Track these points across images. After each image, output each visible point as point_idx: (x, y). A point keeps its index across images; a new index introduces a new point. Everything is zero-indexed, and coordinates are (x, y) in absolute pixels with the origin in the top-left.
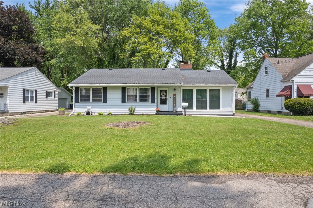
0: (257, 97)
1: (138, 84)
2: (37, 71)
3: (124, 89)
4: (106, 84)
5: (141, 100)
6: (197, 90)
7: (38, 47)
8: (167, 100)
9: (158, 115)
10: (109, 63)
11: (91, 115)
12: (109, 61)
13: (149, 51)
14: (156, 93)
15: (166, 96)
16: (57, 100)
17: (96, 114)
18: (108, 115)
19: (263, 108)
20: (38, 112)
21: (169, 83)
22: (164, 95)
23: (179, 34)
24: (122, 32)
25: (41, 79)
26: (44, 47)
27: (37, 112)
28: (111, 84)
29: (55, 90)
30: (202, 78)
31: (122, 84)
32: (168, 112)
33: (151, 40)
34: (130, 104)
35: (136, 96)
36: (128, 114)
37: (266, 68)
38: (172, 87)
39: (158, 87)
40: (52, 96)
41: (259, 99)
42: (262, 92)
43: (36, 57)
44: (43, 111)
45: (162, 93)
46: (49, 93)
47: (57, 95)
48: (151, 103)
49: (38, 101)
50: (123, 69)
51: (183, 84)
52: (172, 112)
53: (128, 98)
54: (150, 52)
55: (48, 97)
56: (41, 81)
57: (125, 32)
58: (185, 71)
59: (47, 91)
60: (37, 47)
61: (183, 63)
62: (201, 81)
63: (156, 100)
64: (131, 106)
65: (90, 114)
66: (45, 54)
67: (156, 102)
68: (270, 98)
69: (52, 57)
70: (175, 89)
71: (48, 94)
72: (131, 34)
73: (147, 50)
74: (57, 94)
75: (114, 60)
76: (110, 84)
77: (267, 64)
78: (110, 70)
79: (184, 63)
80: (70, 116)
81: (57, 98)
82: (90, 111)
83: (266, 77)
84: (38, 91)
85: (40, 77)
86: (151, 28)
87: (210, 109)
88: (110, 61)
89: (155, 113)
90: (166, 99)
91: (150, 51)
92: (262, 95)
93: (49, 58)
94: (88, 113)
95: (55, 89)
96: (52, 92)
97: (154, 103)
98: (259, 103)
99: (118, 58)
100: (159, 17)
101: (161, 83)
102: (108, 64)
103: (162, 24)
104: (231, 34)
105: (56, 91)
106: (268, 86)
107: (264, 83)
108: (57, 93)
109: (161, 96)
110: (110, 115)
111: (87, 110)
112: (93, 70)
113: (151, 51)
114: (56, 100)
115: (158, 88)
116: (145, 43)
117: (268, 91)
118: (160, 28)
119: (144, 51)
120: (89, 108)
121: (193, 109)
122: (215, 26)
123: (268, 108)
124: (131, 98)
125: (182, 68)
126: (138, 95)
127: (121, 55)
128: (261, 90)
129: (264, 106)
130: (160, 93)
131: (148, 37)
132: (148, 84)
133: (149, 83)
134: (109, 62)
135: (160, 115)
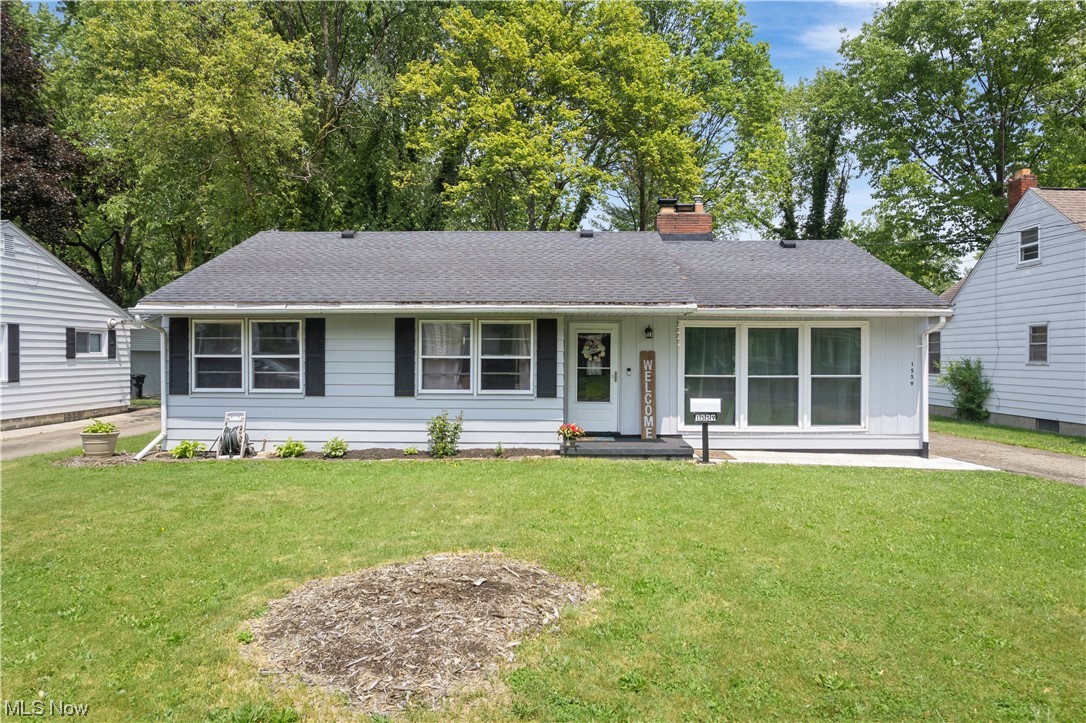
0: (973, 359)
1: (477, 303)
2: (16, 241)
3: (405, 329)
4: (316, 302)
5: (487, 383)
6: (752, 332)
7: (48, 140)
8: (612, 380)
9: (571, 456)
10: (348, 211)
11: (248, 453)
12: (350, 202)
13: (516, 159)
14: (560, 347)
15: (606, 361)
16: (123, 365)
17: (271, 449)
18: (328, 456)
19: (1012, 404)
20: (24, 422)
21: (627, 299)
22: (597, 354)
23: (639, 91)
24: (402, 79)
25: (42, 277)
26: (75, 142)
27: (17, 424)
28: (342, 307)
29: (113, 322)
30: (768, 275)
31: (397, 303)
32: (617, 436)
33: (524, 111)
34: (433, 402)
35: (465, 365)
36: (425, 448)
37: (1030, 235)
38: (634, 316)
39: (570, 318)
40: (99, 350)
41: (985, 366)
42: (1000, 336)
43: (33, 183)
44: (54, 419)
45: (586, 348)
46: (84, 336)
47: (125, 346)
48: (540, 395)
49: (22, 376)
50: (407, 235)
51: (695, 306)
52: (637, 438)
53: (427, 371)
54: (524, 162)
55: (78, 355)
56: (41, 284)
57: (417, 79)
58: (685, 244)
59: (70, 331)
60: (46, 143)
61: (670, 211)
62: (772, 293)
63: (560, 381)
64: (439, 413)
65: (242, 451)
66: (81, 171)
67: (560, 392)
68: (1052, 367)
69: (114, 184)
70: (648, 330)
71: (76, 342)
72: (439, 89)
73: (509, 154)
74: (124, 340)
75: (374, 199)
76: (339, 303)
77: (1034, 216)
78: (344, 236)
79: (677, 208)
80: (143, 459)
81: (123, 359)
82: (241, 436)
83: (1028, 272)
84: (21, 329)
85: (35, 268)
86: (524, 62)
87: (813, 423)
88: (353, 201)
89: (558, 448)
90: (606, 373)
91: (523, 157)
92: (1002, 351)
93: (101, 191)
94: (231, 447)
95: (113, 318)
96: (102, 330)
97: (554, 395)
98: (986, 383)
99: (388, 194)
100: (559, 16)
101: (587, 303)
102: (344, 213)
103: (569, 49)
104: (828, 103)
105: (119, 327)
106: (1040, 310)
107: (1018, 297)
108: (125, 336)
109: (582, 361)
110: (335, 457)
111: (227, 430)
112: (268, 239)
113: (529, 158)
114: (118, 366)
115: (571, 324)
116: (502, 125)
117: (1039, 333)
118: (563, 63)
119: (496, 158)
120: (235, 420)
121: (733, 423)
122: (772, 70)
123: (1038, 407)
124: (443, 369)
125: (667, 231)
126: (476, 357)
127: (397, 178)
128: (999, 329)
129: (1018, 397)
130: (580, 348)
131: (513, 100)
132: (523, 303)
133: (527, 298)
134: (350, 205)
135: (584, 456)
